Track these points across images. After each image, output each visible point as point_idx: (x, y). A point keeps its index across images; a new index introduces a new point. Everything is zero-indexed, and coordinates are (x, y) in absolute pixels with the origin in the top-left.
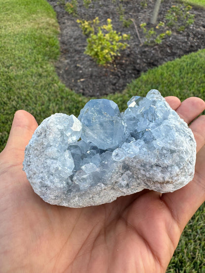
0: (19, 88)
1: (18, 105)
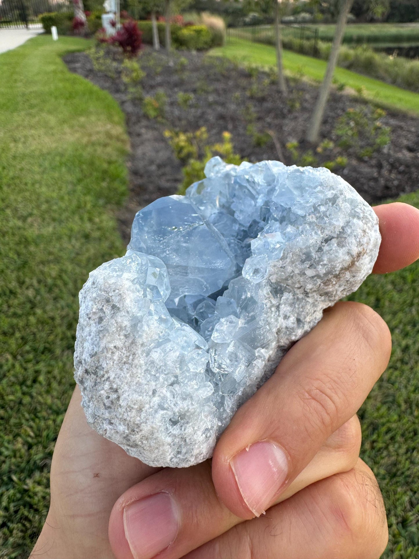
0: (43, 263)
1: (39, 298)
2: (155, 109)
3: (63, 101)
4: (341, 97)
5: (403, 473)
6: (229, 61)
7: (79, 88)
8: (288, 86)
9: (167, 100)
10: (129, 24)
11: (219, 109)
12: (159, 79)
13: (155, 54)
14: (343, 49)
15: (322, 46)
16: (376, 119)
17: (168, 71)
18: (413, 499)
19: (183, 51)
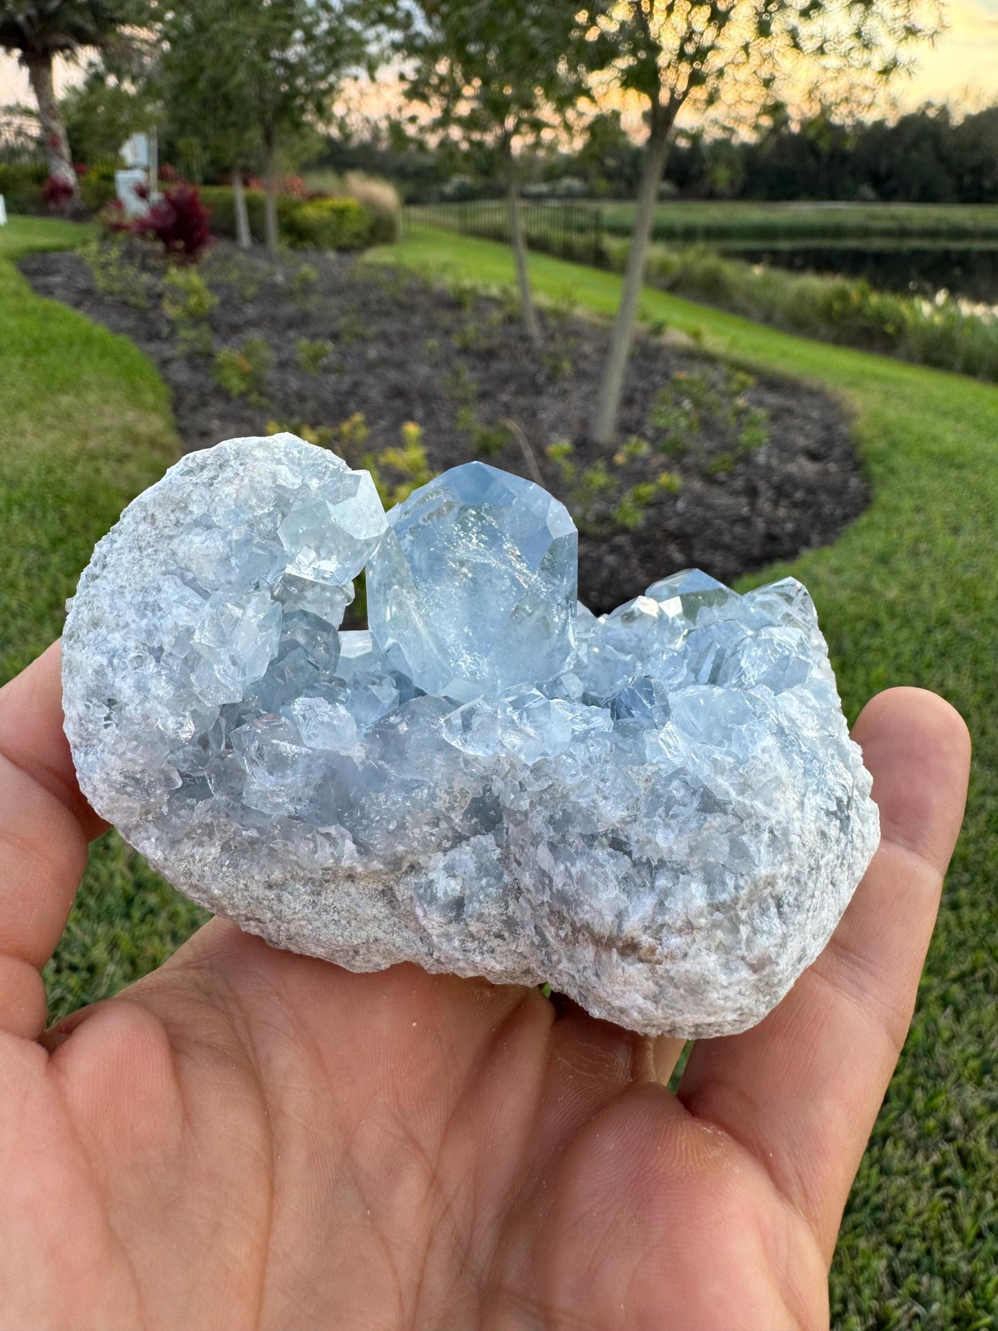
2: (243, 376)
3: (18, 360)
4: (659, 349)
5: (866, 1201)
6: (410, 273)
7: (55, 328)
8: (544, 327)
9: (271, 356)
10: (181, 192)
11: (393, 375)
12: (251, 311)
13: (241, 257)
14: (656, 252)
15: (612, 244)
16: (736, 394)
17: (272, 293)
18: (896, 1264)
19: (305, 250)
